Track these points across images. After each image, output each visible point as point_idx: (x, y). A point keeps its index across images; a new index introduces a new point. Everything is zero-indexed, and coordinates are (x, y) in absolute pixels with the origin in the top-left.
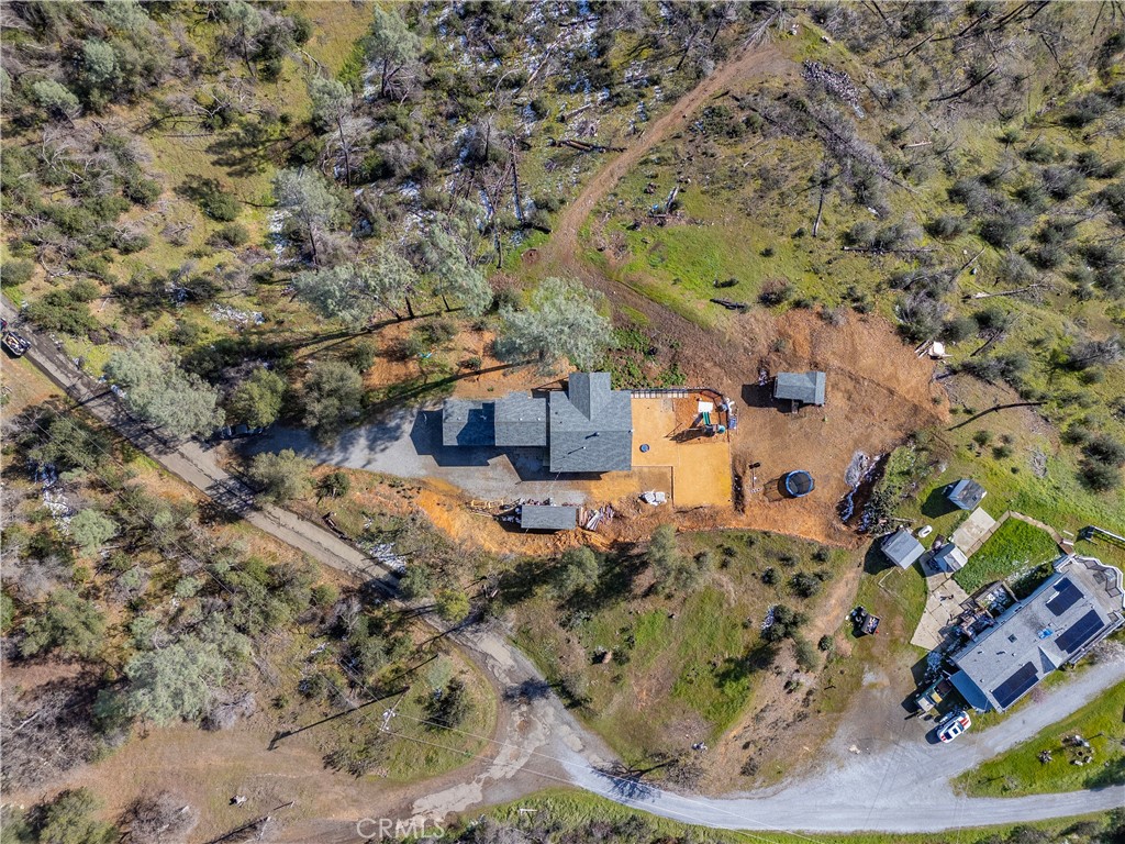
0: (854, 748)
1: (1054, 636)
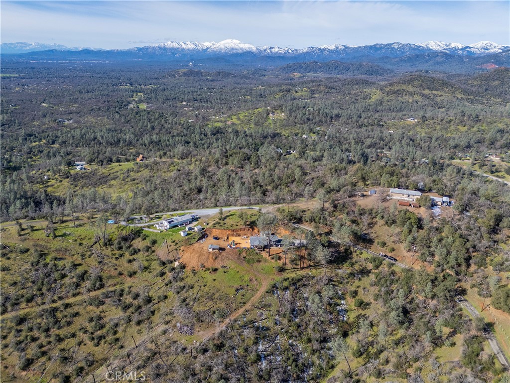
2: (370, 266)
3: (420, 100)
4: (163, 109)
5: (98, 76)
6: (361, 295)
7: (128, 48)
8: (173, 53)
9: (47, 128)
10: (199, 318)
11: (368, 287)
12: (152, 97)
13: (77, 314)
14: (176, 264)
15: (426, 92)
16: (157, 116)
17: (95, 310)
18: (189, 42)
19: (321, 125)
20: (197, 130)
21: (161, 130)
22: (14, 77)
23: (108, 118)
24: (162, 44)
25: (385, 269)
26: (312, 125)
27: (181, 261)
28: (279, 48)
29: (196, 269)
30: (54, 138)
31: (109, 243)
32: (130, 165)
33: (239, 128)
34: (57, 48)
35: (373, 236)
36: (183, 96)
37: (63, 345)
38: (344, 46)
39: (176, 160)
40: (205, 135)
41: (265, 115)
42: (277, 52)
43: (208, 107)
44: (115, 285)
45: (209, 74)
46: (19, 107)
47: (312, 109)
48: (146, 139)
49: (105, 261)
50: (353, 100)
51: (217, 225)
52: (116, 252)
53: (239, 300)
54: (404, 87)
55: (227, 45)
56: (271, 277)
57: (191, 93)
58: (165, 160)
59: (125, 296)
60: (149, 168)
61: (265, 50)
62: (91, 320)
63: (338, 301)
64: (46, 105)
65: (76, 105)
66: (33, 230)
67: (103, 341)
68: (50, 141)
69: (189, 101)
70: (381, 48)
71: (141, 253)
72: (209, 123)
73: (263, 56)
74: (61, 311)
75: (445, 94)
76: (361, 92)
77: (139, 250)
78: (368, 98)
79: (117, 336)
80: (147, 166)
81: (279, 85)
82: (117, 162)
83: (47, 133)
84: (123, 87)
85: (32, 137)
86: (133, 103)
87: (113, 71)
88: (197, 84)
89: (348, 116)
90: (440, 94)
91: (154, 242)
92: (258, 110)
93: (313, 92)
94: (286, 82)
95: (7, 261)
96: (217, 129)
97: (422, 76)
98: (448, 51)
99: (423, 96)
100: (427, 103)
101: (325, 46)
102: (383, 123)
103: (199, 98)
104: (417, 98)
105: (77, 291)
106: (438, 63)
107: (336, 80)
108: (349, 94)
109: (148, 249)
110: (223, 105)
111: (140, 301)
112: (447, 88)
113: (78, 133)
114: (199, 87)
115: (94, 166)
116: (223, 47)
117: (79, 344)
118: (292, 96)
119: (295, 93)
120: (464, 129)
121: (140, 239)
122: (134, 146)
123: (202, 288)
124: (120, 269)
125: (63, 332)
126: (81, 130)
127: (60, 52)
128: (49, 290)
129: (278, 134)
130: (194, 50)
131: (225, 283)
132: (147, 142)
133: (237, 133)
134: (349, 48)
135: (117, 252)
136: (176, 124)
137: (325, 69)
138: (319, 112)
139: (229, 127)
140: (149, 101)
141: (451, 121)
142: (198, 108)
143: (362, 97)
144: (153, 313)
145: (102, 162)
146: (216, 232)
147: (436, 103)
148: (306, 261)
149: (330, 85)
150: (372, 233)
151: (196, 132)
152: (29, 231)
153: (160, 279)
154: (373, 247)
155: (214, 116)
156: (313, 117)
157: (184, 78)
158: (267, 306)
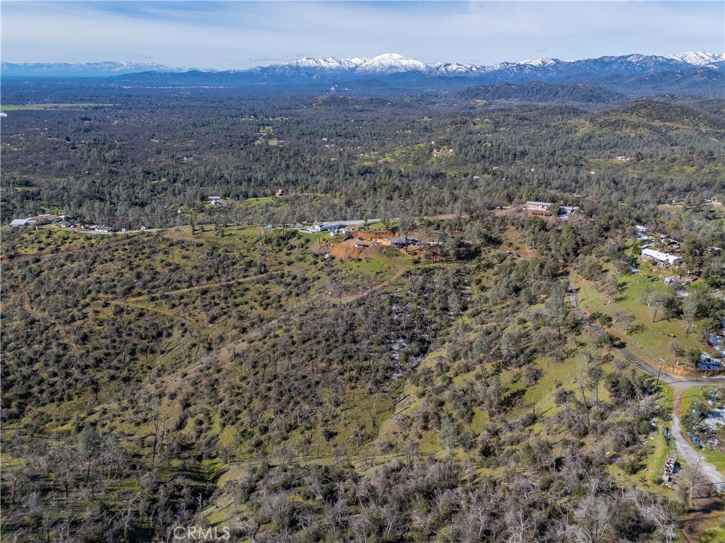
2: (495, 261)
3: (647, 135)
4: (298, 146)
5: (212, 105)
6: (484, 283)
7: (249, 68)
8: (308, 74)
9: (166, 166)
10: (347, 289)
11: (491, 276)
12: (284, 131)
13: (247, 289)
14: (327, 256)
15: (657, 123)
16: (292, 154)
17: (262, 288)
18: (331, 58)
19: (499, 164)
20: (341, 169)
21: (297, 168)
22: (109, 107)
23: (232, 155)
24: (294, 61)
25: (508, 262)
26: (487, 164)
27: (331, 254)
28: (458, 65)
29: (343, 259)
30: (175, 176)
31: (268, 241)
32: (269, 199)
33: (393, 168)
34: (156, 69)
35: (504, 239)
36: (322, 130)
37: (239, 309)
38: (555, 60)
39: (319, 194)
40: (351, 175)
41: (428, 151)
42: (455, 71)
43: (355, 143)
44: (276, 271)
45: (357, 103)
46: (127, 143)
47: (490, 145)
48: (281, 178)
49: (267, 253)
50: (551, 135)
51: (362, 230)
52: (275, 248)
53: (379, 279)
54: (626, 117)
55: (384, 62)
56: (407, 266)
57: (333, 127)
58: (306, 194)
59: (285, 278)
60: (290, 202)
61: (437, 68)
62: (260, 293)
63: (464, 287)
64: (157, 141)
65: (193, 141)
66: (203, 231)
67: (270, 307)
68: (171, 179)
69: (330, 136)
70: (612, 63)
71: (297, 248)
72: (356, 162)
73: (435, 77)
74: (235, 287)
75: (685, 127)
76: (563, 124)
77: (295, 247)
78: (573, 132)
79: (281, 303)
80: (287, 201)
81: (451, 115)
82: (254, 197)
83: (167, 171)
84: (246, 119)
85: (151, 175)
86: (261, 138)
87: (231, 99)
88: (341, 116)
89: (537, 154)
90: (675, 125)
91: (308, 241)
92: (418, 145)
93: (497, 124)
94: (463, 111)
95: (186, 252)
96: (365, 169)
97: (652, 102)
98: (716, 66)
99: (650, 129)
100: (655, 138)
101: (526, 61)
102: (583, 163)
103: (343, 132)
104: (641, 131)
105: (247, 274)
106: (696, 84)
107: (533, 108)
108: (547, 126)
109: (302, 246)
110: (375, 141)
111: (298, 281)
112: (687, 118)
113: (202, 170)
114: (344, 119)
115: (230, 201)
116: (377, 64)
117: (252, 308)
118: (468, 130)
119: (472, 126)
120: (689, 170)
121: (295, 238)
122: (267, 186)
123: (349, 271)
124: (279, 260)
125: (238, 301)
126: (206, 167)
127: (160, 74)
128: (224, 273)
129: (442, 174)
130: (338, 69)
131: (367, 269)
132: (282, 182)
133: (390, 173)
134: (563, 63)
135: (277, 248)
136: (315, 162)
137: (522, 93)
138: (499, 148)
139: (380, 166)
140: (280, 136)
141: (674, 160)
142: (342, 145)
143: (564, 131)
144: (309, 288)
145: (238, 196)
146: (360, 234)
147: (669, 139)
148: (439, 257)
149: (522, 114)
150: (503, 237)
151: (340, 171)
152: (200, 231)
153: (313, 266)
154: (501, 247)
155: (362, 153)
156: (490, 154)
157: (324, 107)
158: (402, 285)
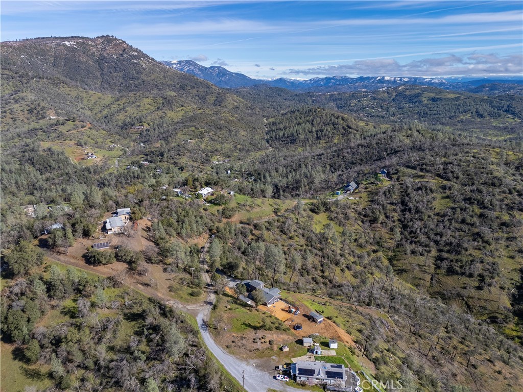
0: (254, 365)
1: (326, 370)
